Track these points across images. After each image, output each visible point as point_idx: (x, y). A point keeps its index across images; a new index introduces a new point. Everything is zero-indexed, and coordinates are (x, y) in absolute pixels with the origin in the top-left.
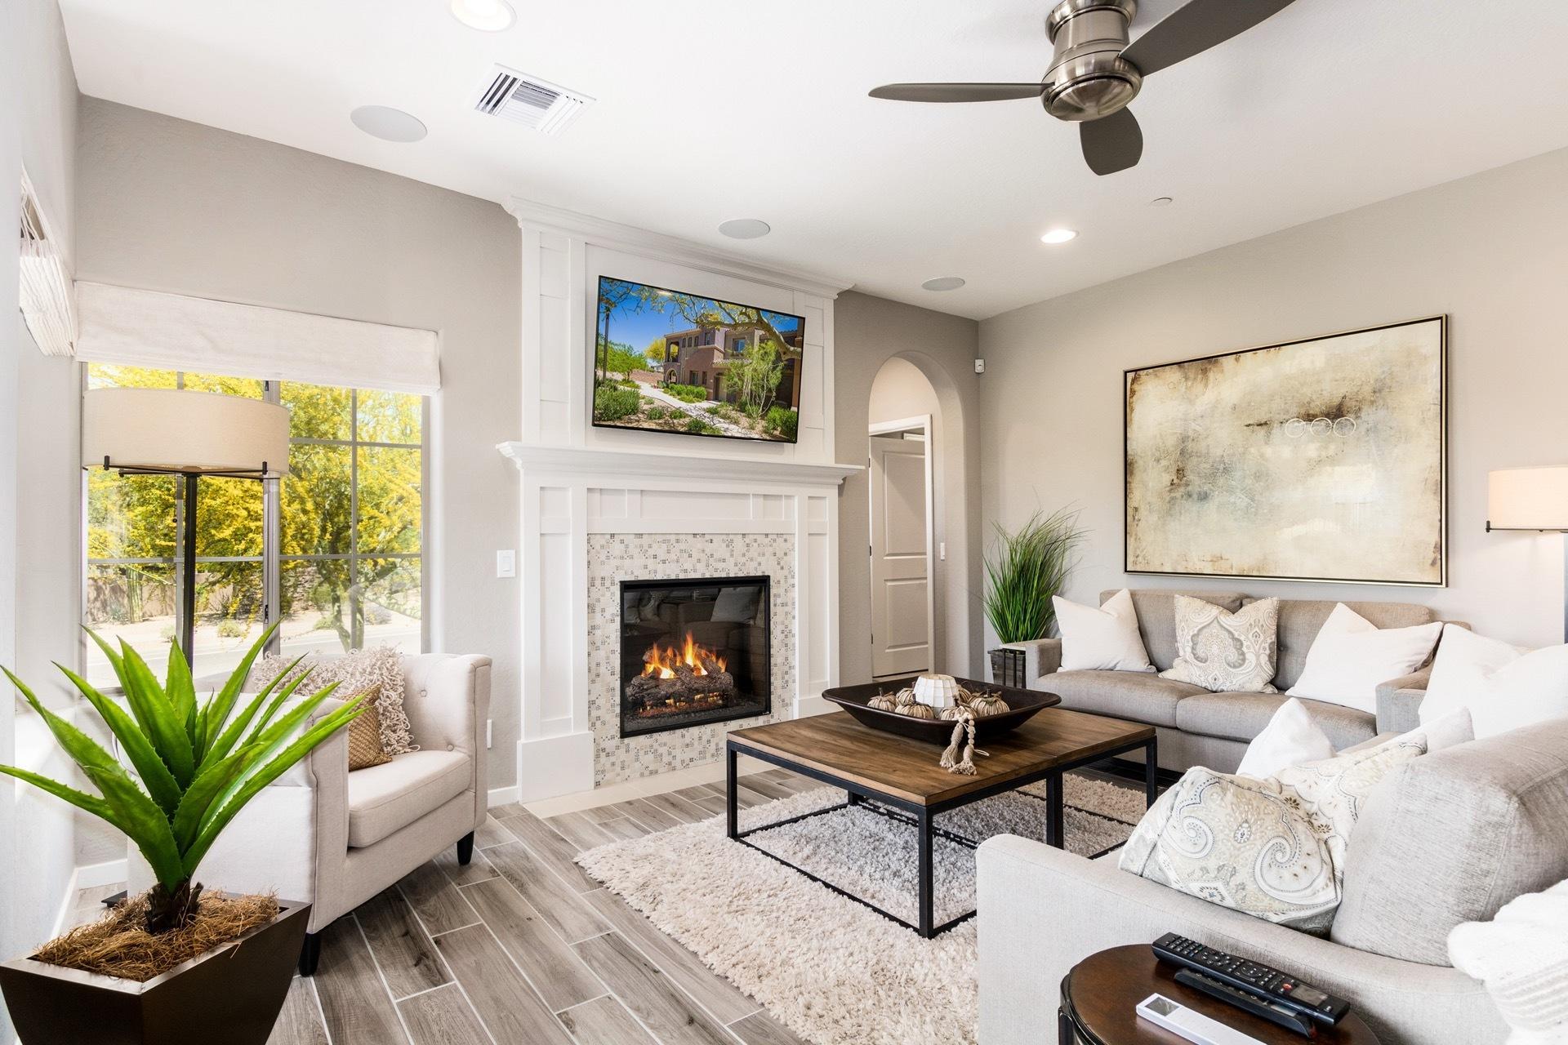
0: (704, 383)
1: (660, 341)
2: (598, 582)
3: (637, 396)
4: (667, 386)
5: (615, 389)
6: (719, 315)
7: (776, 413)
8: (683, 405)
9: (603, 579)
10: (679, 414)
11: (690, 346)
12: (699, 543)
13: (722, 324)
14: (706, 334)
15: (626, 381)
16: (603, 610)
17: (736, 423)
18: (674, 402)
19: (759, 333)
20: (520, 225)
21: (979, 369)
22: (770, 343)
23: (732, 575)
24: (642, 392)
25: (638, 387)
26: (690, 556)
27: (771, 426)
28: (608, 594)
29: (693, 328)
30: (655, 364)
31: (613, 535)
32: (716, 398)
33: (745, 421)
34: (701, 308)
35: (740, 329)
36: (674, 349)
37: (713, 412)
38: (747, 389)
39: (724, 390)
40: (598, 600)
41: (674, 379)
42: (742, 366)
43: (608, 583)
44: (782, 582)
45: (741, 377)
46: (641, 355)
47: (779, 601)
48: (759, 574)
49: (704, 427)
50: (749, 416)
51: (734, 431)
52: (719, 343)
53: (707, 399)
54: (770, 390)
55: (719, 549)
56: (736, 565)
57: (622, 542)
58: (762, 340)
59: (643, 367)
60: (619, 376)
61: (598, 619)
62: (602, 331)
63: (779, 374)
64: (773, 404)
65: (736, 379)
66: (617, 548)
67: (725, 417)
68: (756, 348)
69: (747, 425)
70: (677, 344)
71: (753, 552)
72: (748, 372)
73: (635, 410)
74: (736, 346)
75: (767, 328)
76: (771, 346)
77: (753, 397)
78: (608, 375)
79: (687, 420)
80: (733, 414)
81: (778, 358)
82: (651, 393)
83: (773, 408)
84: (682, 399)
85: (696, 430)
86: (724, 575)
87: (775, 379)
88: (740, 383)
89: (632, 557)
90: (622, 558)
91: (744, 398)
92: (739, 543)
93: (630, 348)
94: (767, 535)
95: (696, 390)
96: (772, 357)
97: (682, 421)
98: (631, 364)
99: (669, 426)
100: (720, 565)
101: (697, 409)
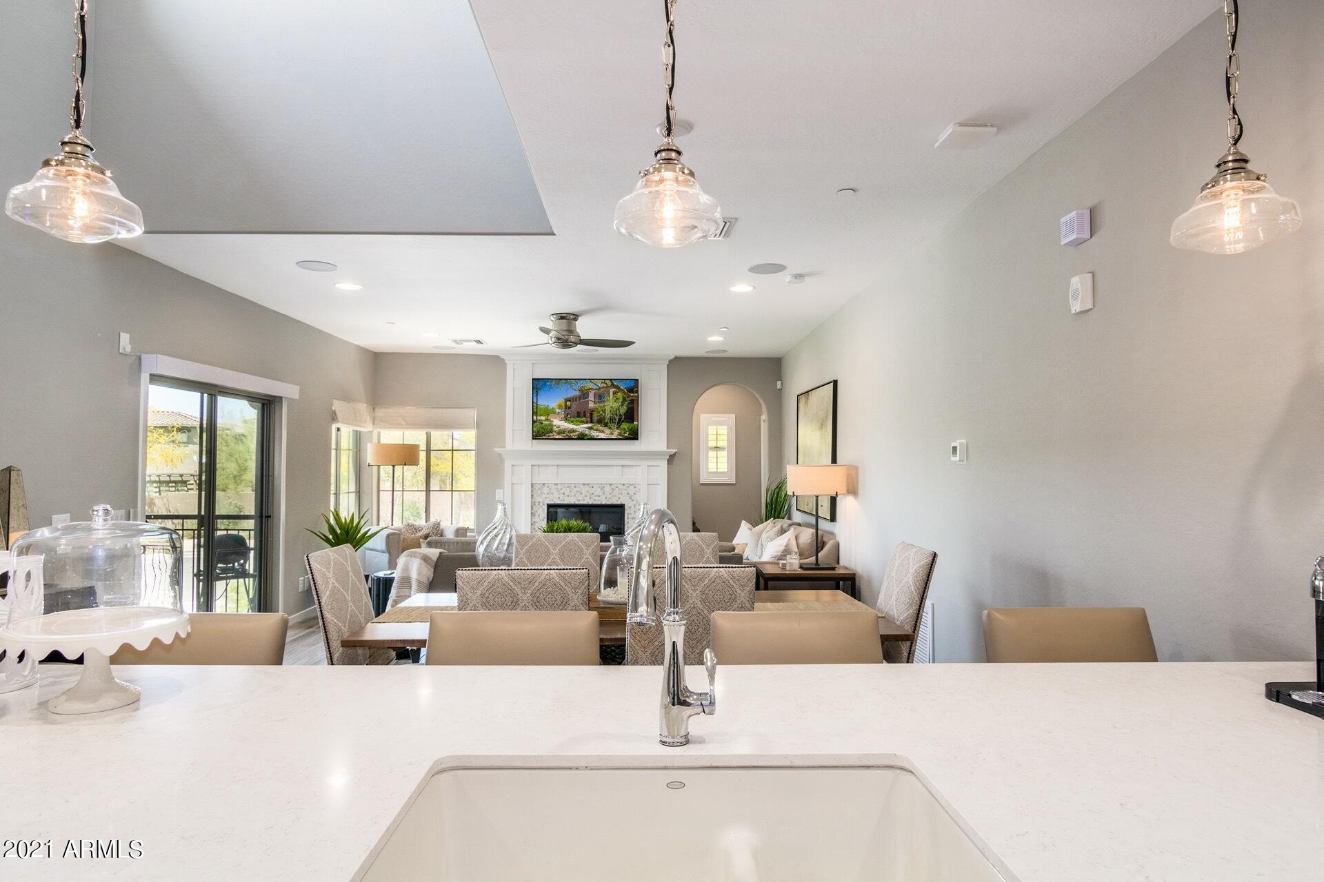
0: (585, 416)
1: (562, 401)
2: (537, 504)
3: (552, 425)
4: (566, 419)
5: (542, 423)
6: (590, 385)
7: (625, 426)
8: (574, 427)
9: (539, 502)
10: (574, 431)
11: (576, 401)
12: (586, 488)
13: (592, 389)
14: (584, 394)
15: (547, 420)
16: (539, 516)
17: (603, 432)
18: (571, 426)
19: (612, 390)
20: (506, 361)
21: (778, 387)
22: (619, 394)
23: (603, 503)
24: (554, 423)
25: (552, 421)
26: (581, 494)
27: (623, 432)
28: (541, 509)
29: (578, 393)
30: (560, 411)
31: (544, 484)
32: (591, 422)
33: (607, 431)
34: (581, 384)
35: (602, 390)
36: (569, 403)
37: (590, 428)
38: (608, 416)
39: (595, 417)
40: (537, 511)
41: (569, 416)
42: (604, 406)
43: (541, 504)
44: (632, 507)
45: (604, 411)
46: (553, 408)
47: (630, 516)
48: (619, 503)
49: (586, 435)
50: (610, 428)
51: (602, 436)
52: (591, 397)
53: (587, 423)
54: (621, 415)
55: (597, 491)
56: (606, 498)
57: (548, 487)
58: (614, 393)
59: (554, 413)
60: (543, 418)
61: (536, 519)
62: (535, 401)
63: (625, 407)
64: (623, 421)
65: (601, 413)
66: (545, 490)
67: (596, 430)
68: (611, 397)
69: (609, 432)
70: (570, 401)
71: (616, 492)
72: (608, 409)
73: (551, 431)
74: (600, 397)
75: (617, 387)
76: (620, 395)
77: (612, 420)
78: (539, 418)
79: (577, 433)
80: (601, 428)
81: (624, 400)
82: (559, 423)
83: (623, 424)
84: (574, 424)
85: (582, 437)
86: (599, 503)
87: (623, 410)
88: (603, 414)
89: (552, 493)
90: (548, 494)
91: (606, 421)
92: (608, 489)
93: (548, 406)
94: (624, 485)
95: (581, 420)
96: (621, 400)
97: (574, 434)
98: (549, 412)
99: (568, 437)
100: (597, 498)
101: (582, 428)
